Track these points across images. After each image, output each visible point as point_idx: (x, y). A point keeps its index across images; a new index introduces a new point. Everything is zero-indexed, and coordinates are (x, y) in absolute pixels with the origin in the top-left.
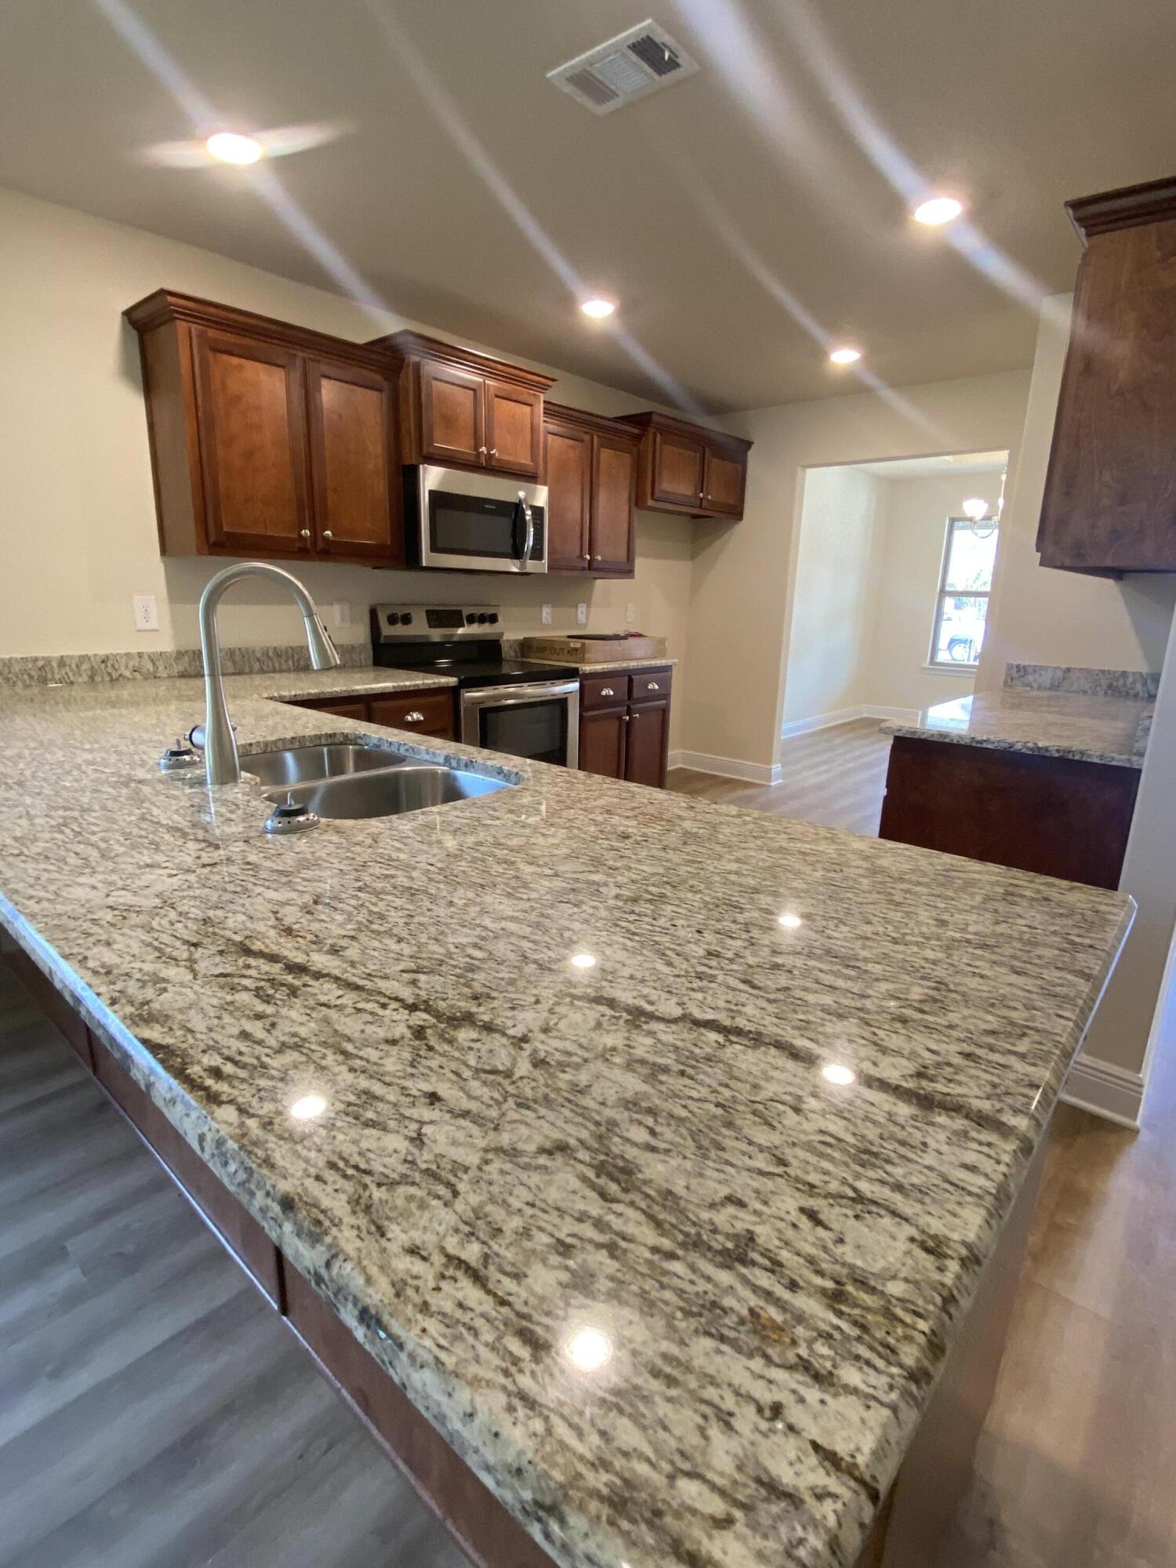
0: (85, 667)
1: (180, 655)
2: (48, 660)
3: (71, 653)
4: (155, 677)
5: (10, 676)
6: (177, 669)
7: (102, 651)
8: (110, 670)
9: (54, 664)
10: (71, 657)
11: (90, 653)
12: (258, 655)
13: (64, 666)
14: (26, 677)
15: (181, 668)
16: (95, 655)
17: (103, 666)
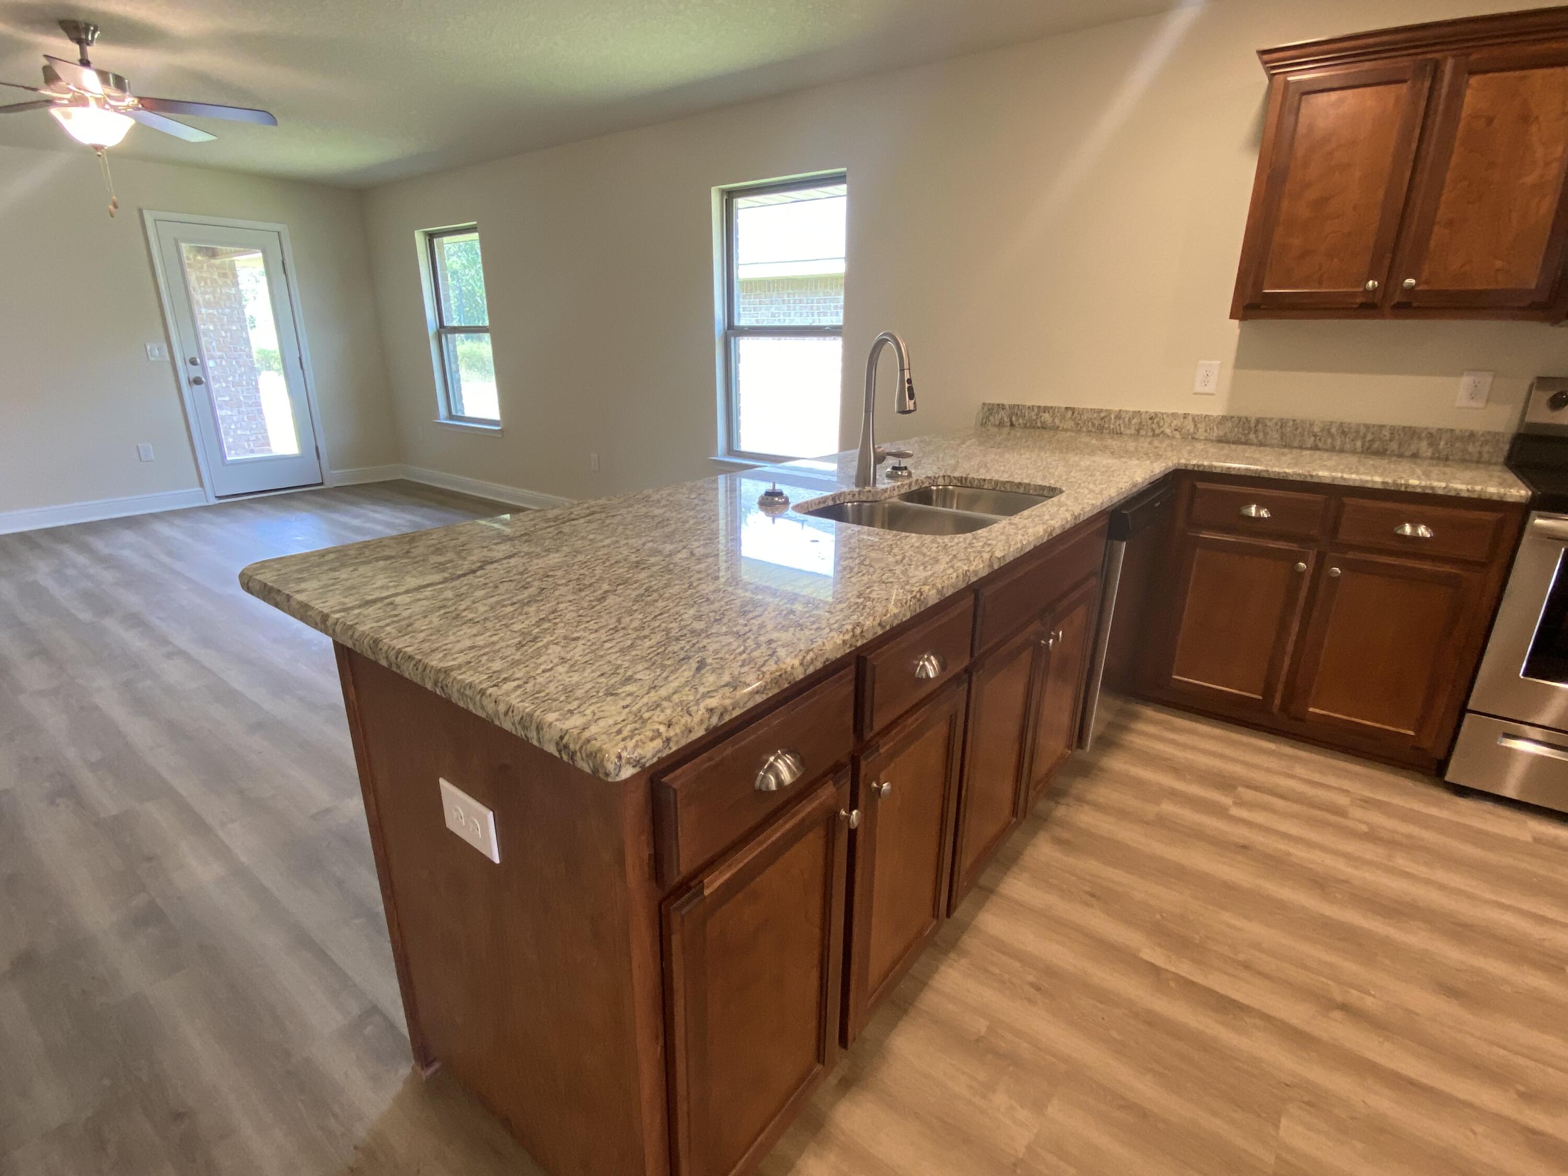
0: (1134, 421)
1: (1224, 419)
2: (1109, 412)
3: (1128, 409)
4: (1193, 438)
5: (1080, 422)
6: (1216, 433)
7: (1152, 410)
8: (1154, 426)
9: (1113, 416)
10: (1127, 412)
11: (1143, 410)
12: (1316, 429)
13: (1120, 418)
14: (1090, 424)
15: (1221, 433)
16: (1147, 412)
17: (1150, 422)
